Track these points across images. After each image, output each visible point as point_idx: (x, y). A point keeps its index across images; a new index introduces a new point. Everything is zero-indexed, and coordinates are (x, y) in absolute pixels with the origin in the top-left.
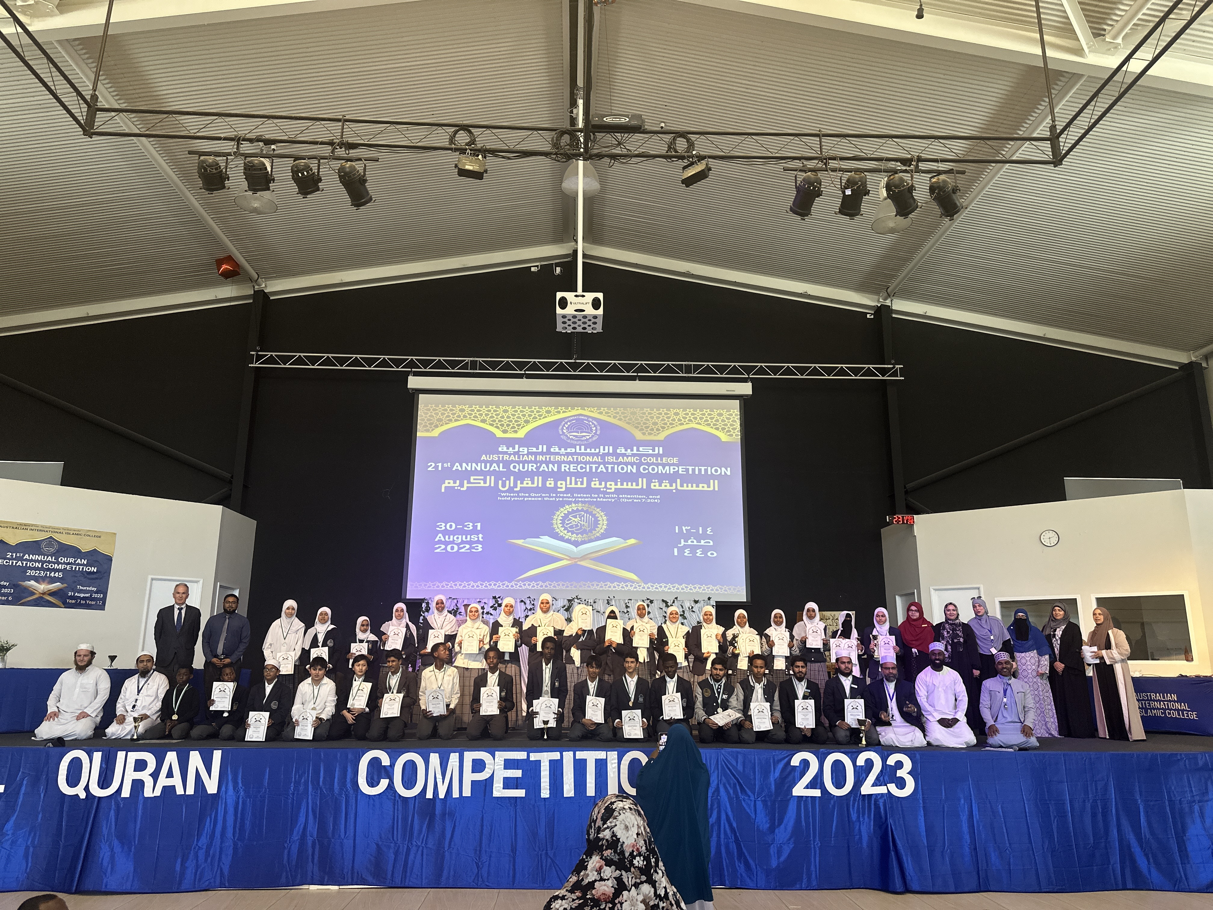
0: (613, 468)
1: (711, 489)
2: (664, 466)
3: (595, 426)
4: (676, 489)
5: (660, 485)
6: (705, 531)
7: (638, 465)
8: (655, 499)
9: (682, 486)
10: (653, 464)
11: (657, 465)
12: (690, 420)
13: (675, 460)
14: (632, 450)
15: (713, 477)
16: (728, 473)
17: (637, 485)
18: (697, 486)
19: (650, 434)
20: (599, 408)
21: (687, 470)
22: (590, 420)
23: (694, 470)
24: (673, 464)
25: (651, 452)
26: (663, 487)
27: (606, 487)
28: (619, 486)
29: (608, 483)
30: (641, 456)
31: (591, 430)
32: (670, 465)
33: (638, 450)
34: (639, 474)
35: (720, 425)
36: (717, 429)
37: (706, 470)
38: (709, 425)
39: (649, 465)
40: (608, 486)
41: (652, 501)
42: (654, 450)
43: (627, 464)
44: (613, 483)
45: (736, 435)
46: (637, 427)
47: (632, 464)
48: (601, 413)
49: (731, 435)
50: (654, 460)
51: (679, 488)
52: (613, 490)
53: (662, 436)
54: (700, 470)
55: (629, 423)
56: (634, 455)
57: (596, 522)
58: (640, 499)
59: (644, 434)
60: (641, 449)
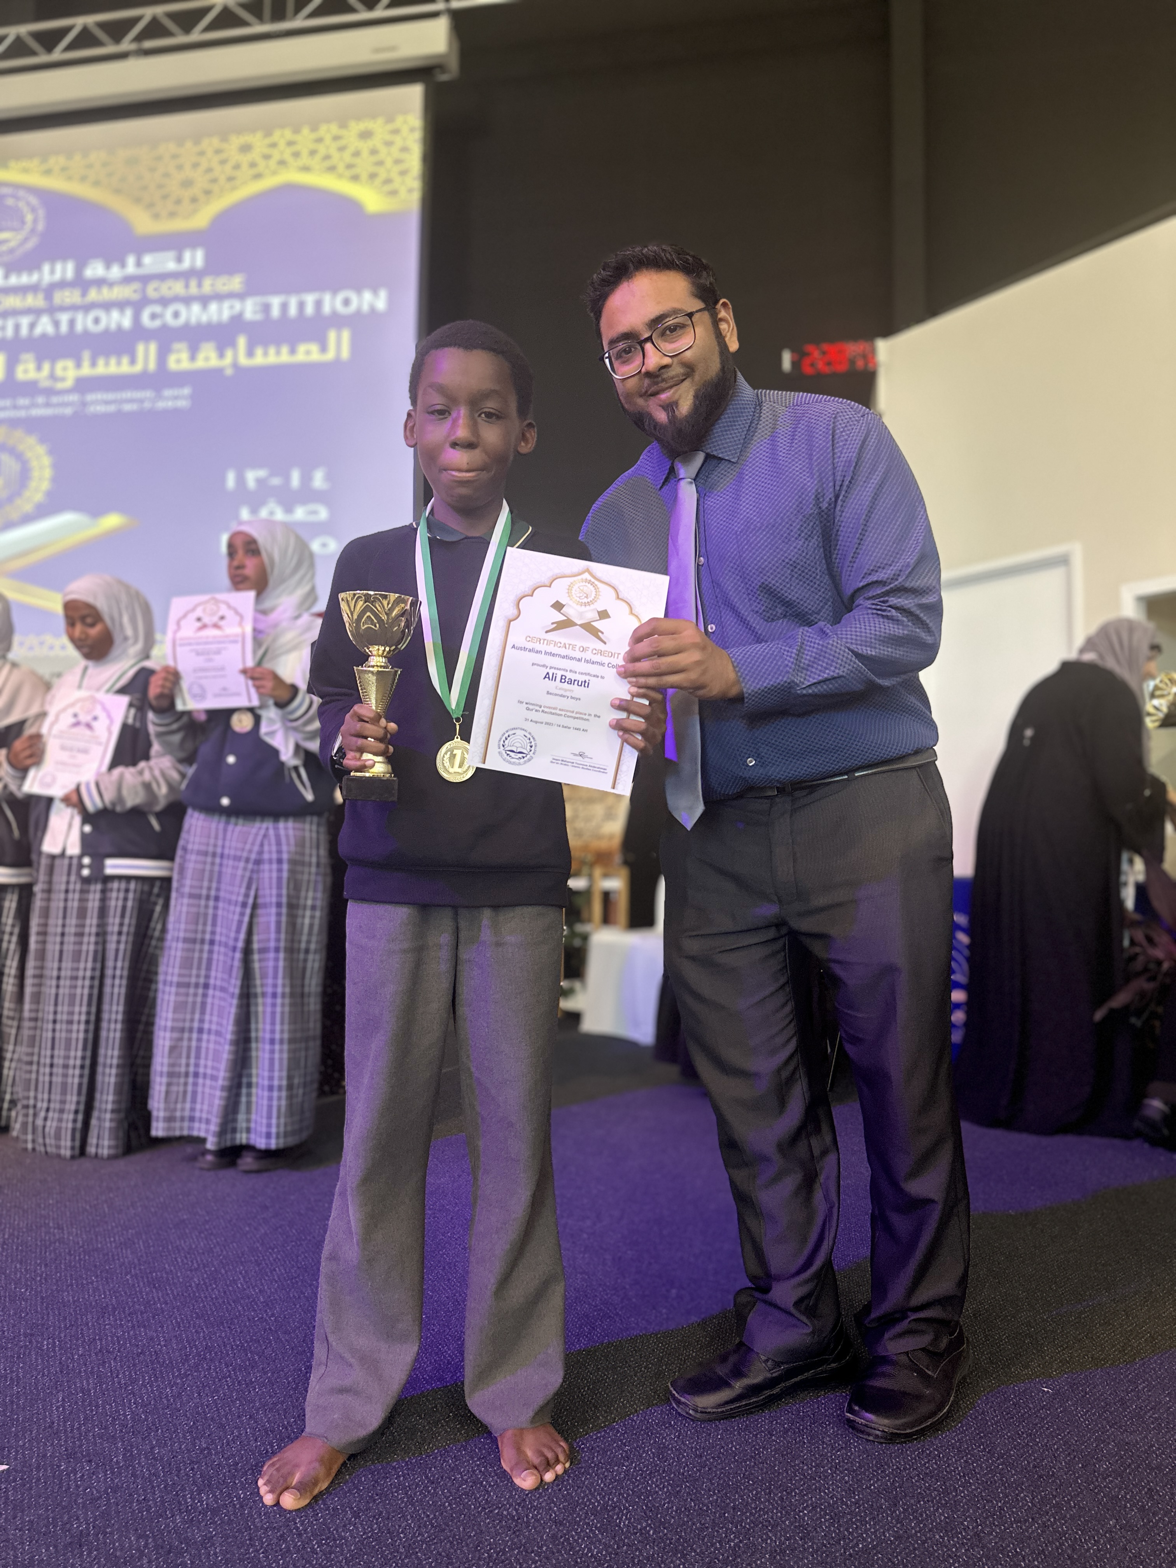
0: (72, 323)
1: (330, 355)
2: (205, 300)
3: (33, 210)
4: (235, 365)
5: (193, 358)
6: (306, 479)
7: (138, 306)
8: (176, 398)
9: (250, 353)
10: (176, 299)
11: (187, 300)
12: (282, 163)
13: (236, 283)
14: (123, 265)
15: (337, 321)
16: (381, 304)
17: (133, 362)
18: (293, 351)
19: (172, 215)
20: (44, 158)
21: (267, 308)
22: (21, 193)
23: (284, 307)
24: (231, 295)
25: (171, 266)
26: (200, 363)
27: (52, 376)
28: (86, 370)
29: (60, 365)
30: (145, 279)
31: (23, 222)
32: (219, 297)
33: (139, 264)
34: (139, 333)
35: (365, 165)
36: (355, 178)
37: (318, 304)
38: (332, 169)
39: (164, 302)
40: (59, 372)
41: (170, 404)
42: (179, 259)
43: (107, 306)
44: (70, 364)
45: (410, 191)
46: (138, 200)
47: (121, 305)
48: (48, 172)
49: (394, 193)
50: (178, 287)
51: (243, 361)
52: (69, 383)
53: (202, 219)
54: (301, 305)
55: (117, 191)
56: (127, 280)
57: (25, 475)
58: (141, 401)
59: (156, 216)
60: (147, 259)
